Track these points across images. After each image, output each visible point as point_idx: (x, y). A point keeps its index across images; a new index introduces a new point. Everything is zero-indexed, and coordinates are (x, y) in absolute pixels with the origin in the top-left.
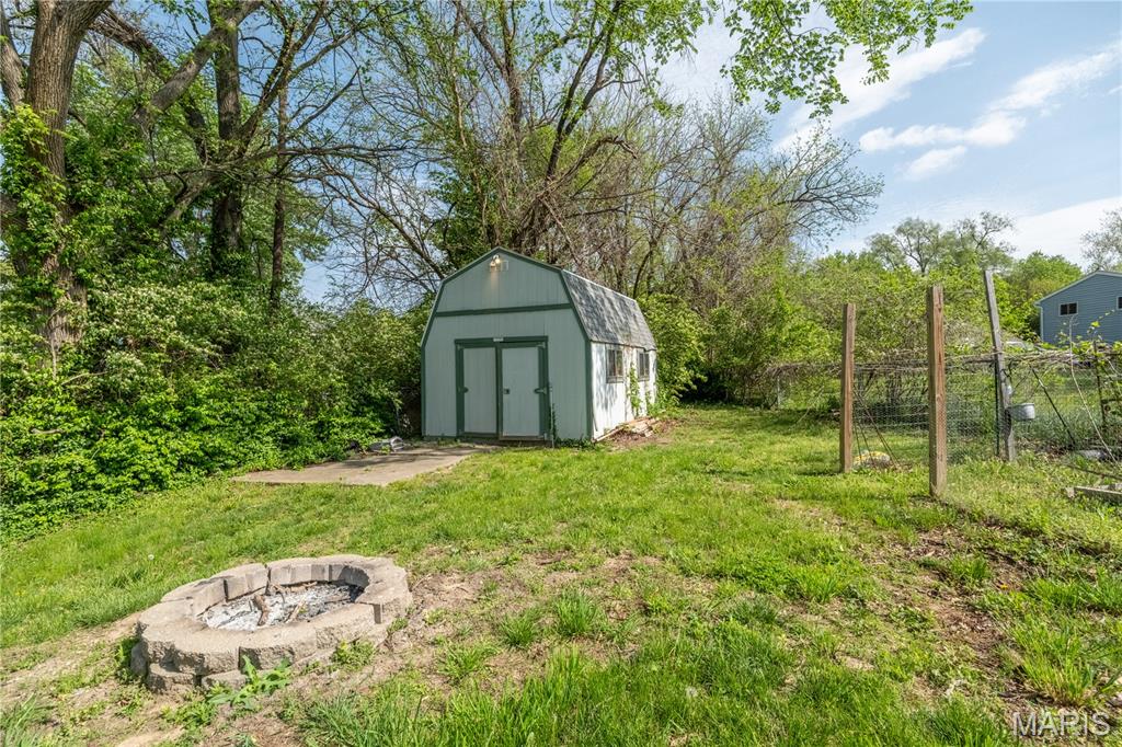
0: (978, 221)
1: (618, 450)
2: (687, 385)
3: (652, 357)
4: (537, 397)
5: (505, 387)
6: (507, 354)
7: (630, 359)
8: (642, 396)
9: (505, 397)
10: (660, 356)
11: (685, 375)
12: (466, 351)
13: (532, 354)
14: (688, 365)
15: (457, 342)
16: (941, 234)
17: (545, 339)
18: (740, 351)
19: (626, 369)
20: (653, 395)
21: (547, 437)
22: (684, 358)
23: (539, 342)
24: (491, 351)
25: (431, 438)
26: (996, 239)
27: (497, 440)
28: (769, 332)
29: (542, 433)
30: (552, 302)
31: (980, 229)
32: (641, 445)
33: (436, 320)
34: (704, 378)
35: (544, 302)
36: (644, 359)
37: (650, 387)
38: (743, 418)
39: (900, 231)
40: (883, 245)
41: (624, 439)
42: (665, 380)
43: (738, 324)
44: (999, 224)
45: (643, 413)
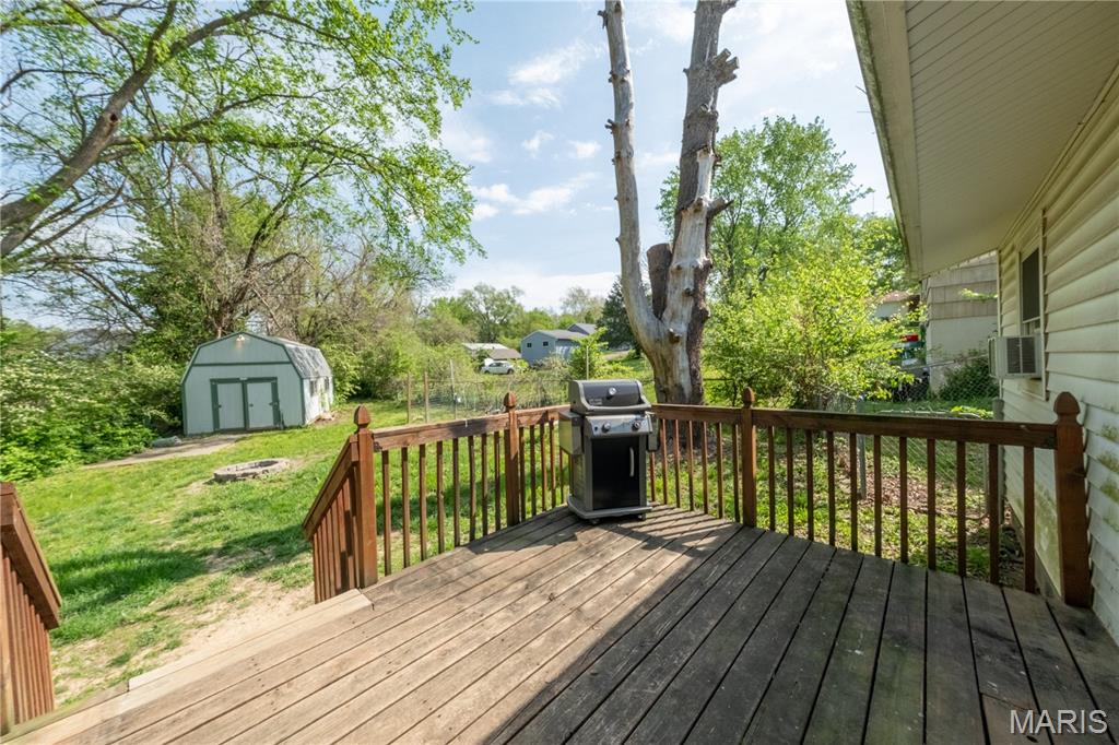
0: (510, 290)
1: (319, 427)
2: (350, 392)
3: (330, 379)
4: (271, 408)
5: (250, 403)
6: (250, 386)
7: (321, 384)
8: (326, 401)
9: (250, 409)
10: (334, 378)
11: (349, 387)
12: (219, 386)
13: (267, 386)
14: (351, 382)
15: (212, 380)
16: (496, 293)
17: (276, 378)
18: (378, 372)
19: (319, 388)
20: (332, 400)
21: (279, 425)
22: (347, 379)
23: (273, 381)
24: (239, 386)
25: (192, 436)
26: (519, 300)
27: (245, 430)
28: (393, 363)
29: (275, 424)
30: (280, 360)
31: (511, 294)
32: (330, 424)
33: (194, 369)
34: (359, 388)
35: (273, 360)
36: (327, 381)
37: (330, 395)
38: (380, 406)
39: (476, 289)
40: (468, 296)
41: (320, 423)
42: (337, 390)
43: (377, 358)
44: (518, 292)
45: (327, 408)
